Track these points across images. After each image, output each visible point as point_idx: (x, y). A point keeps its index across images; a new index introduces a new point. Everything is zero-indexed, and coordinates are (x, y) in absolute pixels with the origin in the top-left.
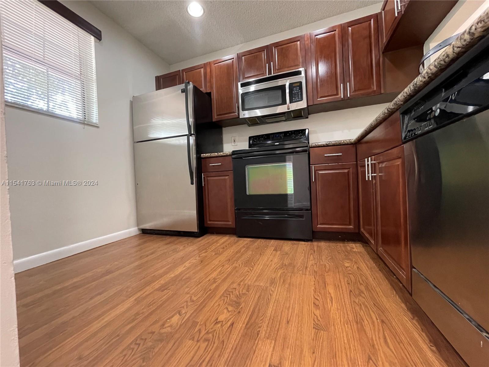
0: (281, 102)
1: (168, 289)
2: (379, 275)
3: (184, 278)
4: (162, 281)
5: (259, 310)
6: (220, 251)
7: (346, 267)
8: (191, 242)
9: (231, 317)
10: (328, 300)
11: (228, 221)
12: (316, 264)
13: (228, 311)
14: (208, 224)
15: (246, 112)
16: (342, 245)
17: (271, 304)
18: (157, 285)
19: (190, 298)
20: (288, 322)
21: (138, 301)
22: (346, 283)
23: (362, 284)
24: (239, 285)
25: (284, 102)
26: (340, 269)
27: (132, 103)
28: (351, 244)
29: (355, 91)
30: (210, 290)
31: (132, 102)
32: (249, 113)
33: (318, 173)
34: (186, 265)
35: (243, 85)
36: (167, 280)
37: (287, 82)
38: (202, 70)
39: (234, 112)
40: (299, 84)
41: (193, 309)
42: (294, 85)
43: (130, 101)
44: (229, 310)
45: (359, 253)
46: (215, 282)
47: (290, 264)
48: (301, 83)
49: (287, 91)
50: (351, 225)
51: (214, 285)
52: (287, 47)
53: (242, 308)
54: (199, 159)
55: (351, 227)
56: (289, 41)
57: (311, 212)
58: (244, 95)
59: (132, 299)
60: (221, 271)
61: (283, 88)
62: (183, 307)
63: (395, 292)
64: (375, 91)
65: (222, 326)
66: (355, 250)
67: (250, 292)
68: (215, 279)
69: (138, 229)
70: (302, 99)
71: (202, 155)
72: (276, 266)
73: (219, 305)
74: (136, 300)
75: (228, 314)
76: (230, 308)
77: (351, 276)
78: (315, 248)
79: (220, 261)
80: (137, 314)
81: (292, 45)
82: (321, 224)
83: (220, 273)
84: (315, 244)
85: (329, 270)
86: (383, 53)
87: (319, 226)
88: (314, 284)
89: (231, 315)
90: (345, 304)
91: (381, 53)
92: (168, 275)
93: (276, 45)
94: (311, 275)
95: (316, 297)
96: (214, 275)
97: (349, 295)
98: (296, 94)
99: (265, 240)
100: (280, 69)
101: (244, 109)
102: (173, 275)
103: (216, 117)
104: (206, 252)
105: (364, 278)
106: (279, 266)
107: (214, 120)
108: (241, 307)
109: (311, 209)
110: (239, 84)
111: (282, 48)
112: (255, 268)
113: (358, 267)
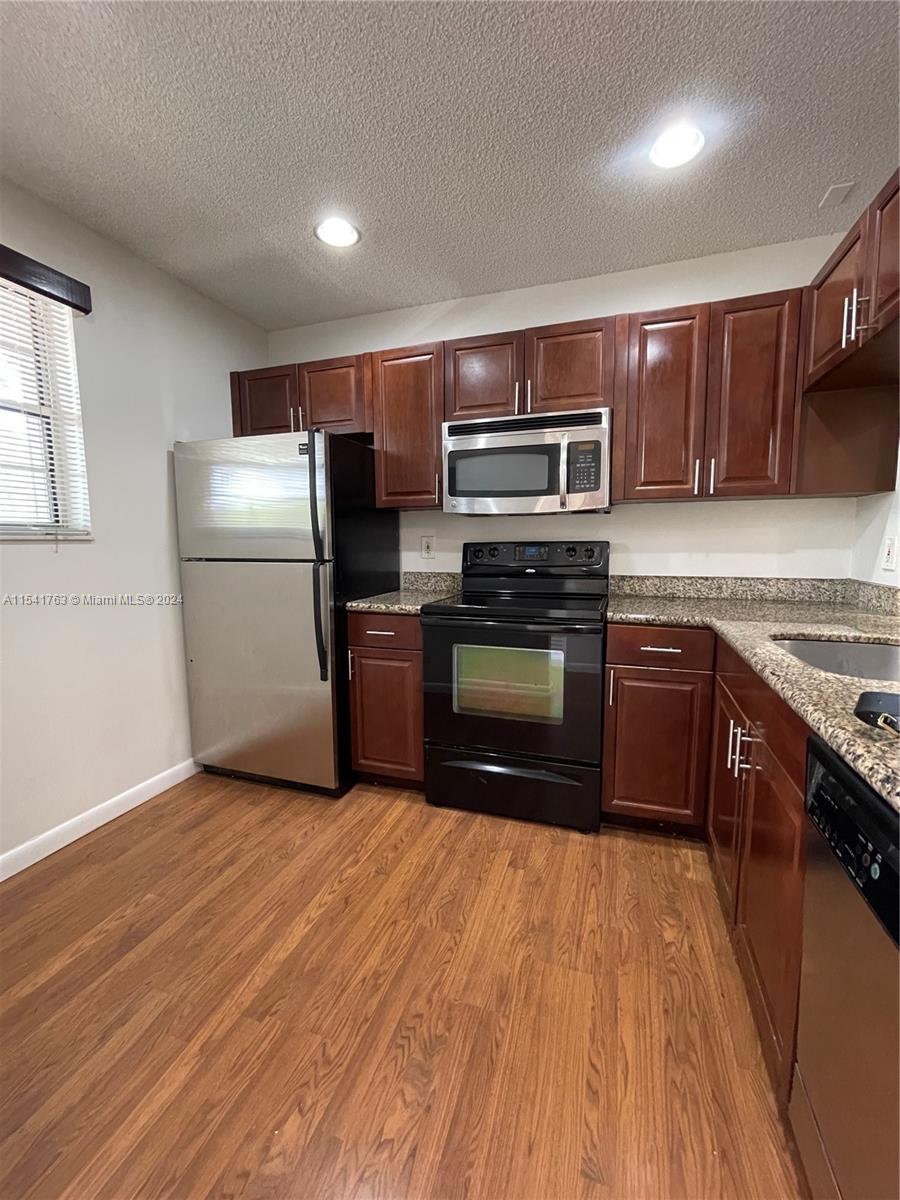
0: (545, 487)
1: (273, 1010)
2: (734, 982)
3: (307, 968)
4: (259, 977)
5: (470, 1103)
6: (387, 857)
7: (667, 945)
8: (320, 816)
9: (410, 1126)
10: (619, 1072)
11: (409, 765)
12: (601, 926)
13: (405, 1102)
14: (361, 765)
15: (459, 500)
16: (663, 849)
17: (496, 1080)
18: (246, 993)
19: (320, 1053)
20: (530, 1151)
21: (209, 1053)
22: (661, 1006)
23: (696, 1016)
24: (429, 1001)
25: (552, 489)
26: (653, 949)
28: (684, 851)
29: (727, 479)
30: (367, 1020)
32: (469, 505)
33: (622, 684)
34: (312, 916)
35: (453, 431)
36: (270, 972)
37: (562, 437)
38: (352, 371)
39: (429, 493)
40: (592, 446)
41: (331, 1092)
42: (581, 448)
44: (408, 1099)
45: (698, 886)
46: (376, 988)
47: (545, 922)
48: (597, 444)
49: (564, 456)
50: (687, 809)
51: (374, 1002)
52: (572, 341)
53: (434, 1091)
55: (688, 812)
56: (578, 329)
57: (601, 772)
58: (455, 456)
59: (195, 1047)
60: (390, 942)
61: (552, 451)
62: (306, 1084)
63: (760, 1052)
64: (775, 486)
65: (391, 1158)
66: (689, 875)
67: (455, 1029)
68: (376, 975)
69: (195, 763)
70: (597, 487)
71: (349, 604)
72: (514, 928)
73: (385, 1077)
74: (202, 1049)
75: (406, 1115)
76: (410, 1094)
77: (674, 980)
78: (603, 862)
79: (387, 903)
80: (209, 1106)
81: (581, 340)
82: (620, 799)
83: (390, 953)
84: (604, 840)
85: (628, 955)
86: (804, 394)
87: (615, 802)
88: (593, 1008)
89: (411, 1117)
90: (653, 1087)
91: (799, 393)
92: (271, 955)
93: (544, 333)
94: (587, 971)
95: (595, 1061)
96: (373, 961)
97: (663, 1052)
98: (584, 472)
99: (491, 818)
100: (548, 398)
101: (453, 492)
102: (282, 956)
103: (384, 498)
104: (356, 862)
105: (701, 991)
106: (519, 932)
107: (379, 505)
108: (432, 1088)
109: (600, 766)
110: (445, 426)
111: (559, 344)
112: (466, 936)
113: (691, 948)
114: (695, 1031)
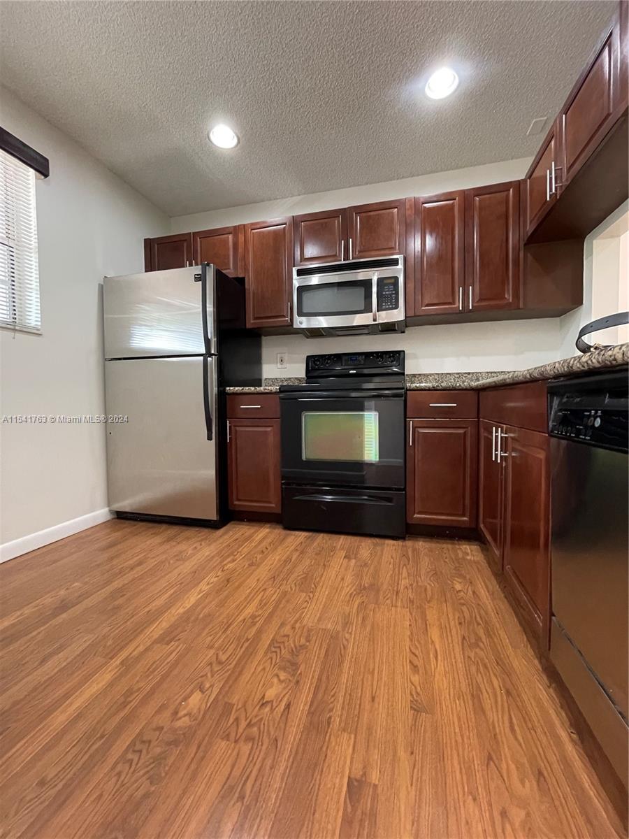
0: (363, 308)
1: (177, 638)
2: (504, 606)
3: (201, 616)
4: (164, 623)
5: (328, 677)
6: (256, 557)
7: (457, 592)
8: (206, 539)
9: (285, 692)
10: (431, 655)
11: (270, 502)
12: (411, 585)
13: (279, 680)
14: (235, 505)
15: (303, 319)
16: (450, 546)
17: (345, 664)
18: (156, 630)
19: (215, 657)
20: (373, 699)
21: (127, 665)
22: (457, 621)
23: (480, 624)
24: (293, 628)
25: (368, 309)
26: (448, 596)
27: (101, 288)
28: (464, 546)
29: (481, 300)
30: (247, 640)
31: (102, 286)
32: (308, 321)
33: (418, 432)
34: (203, 589)
35: (300, 273)
36: (173, 619)
37: (374, 275)
38: (230, 236)
39: (284, 316)
40: (393, 281)
41: (223, 679)
42: (386, 281)
43: (99, 284)
44: (282, 678)
45: (475, 563)
46: (254, 624)
47: (372, 585)
48: (396, 279)
49: (374, 289)
50: (464, 516)
51: (254, 630)
52: (378, 215)
53: (300, 674)
54: (222, 396)
55: (465, 519)
56: (381, 207)
57: (406, 493)
58: (301, 289)
59: (117, 661)
60: (261, 601)
61: (367, 284)
62: (206, 675)
63: (525, 639)
64: (510, 303)
65: (272, 710)
66: (469, 558)
67: (313, 642)
68: (253, 617)
69: (110, 511)
70: (397, 307)
71: (228, 388)
72: (351, 589)
73: (264, 669)
74: (122, 663)
75: (281, 687)
76: (283, 676)
77: (464, 608)
78: (410, 553)
79: (258, 580)
80: (130, 692)
81: (384, 214)
82: (419, 513)
83: (262, 605)
84: (409, 543)
85: (432, 598)
86: (525, 245)
87: (415, 516)
88: (410, 625)
89: (284, 688)
90: (456, 662)
91: (522, 244)
92: (173, 610)
93: (360, 210)
94: (404, 607)
95: (414, 650)
96: (250, 610)
97: (460, 644)
98: (388, 297)
99: (330, 535)
100: (363, 252)
101: (301, 314)
102: (181, 611)
103: (252, 321)
104: (234, 561)
105: (482, 612)
106: (355, 590)
107: (248, 326)
108: (299, 672)
109: (404, 489)
110: (294, 270)
111: (370, 216)
112: (317, 594)
113: (474, 592)
114: (481, 633)
